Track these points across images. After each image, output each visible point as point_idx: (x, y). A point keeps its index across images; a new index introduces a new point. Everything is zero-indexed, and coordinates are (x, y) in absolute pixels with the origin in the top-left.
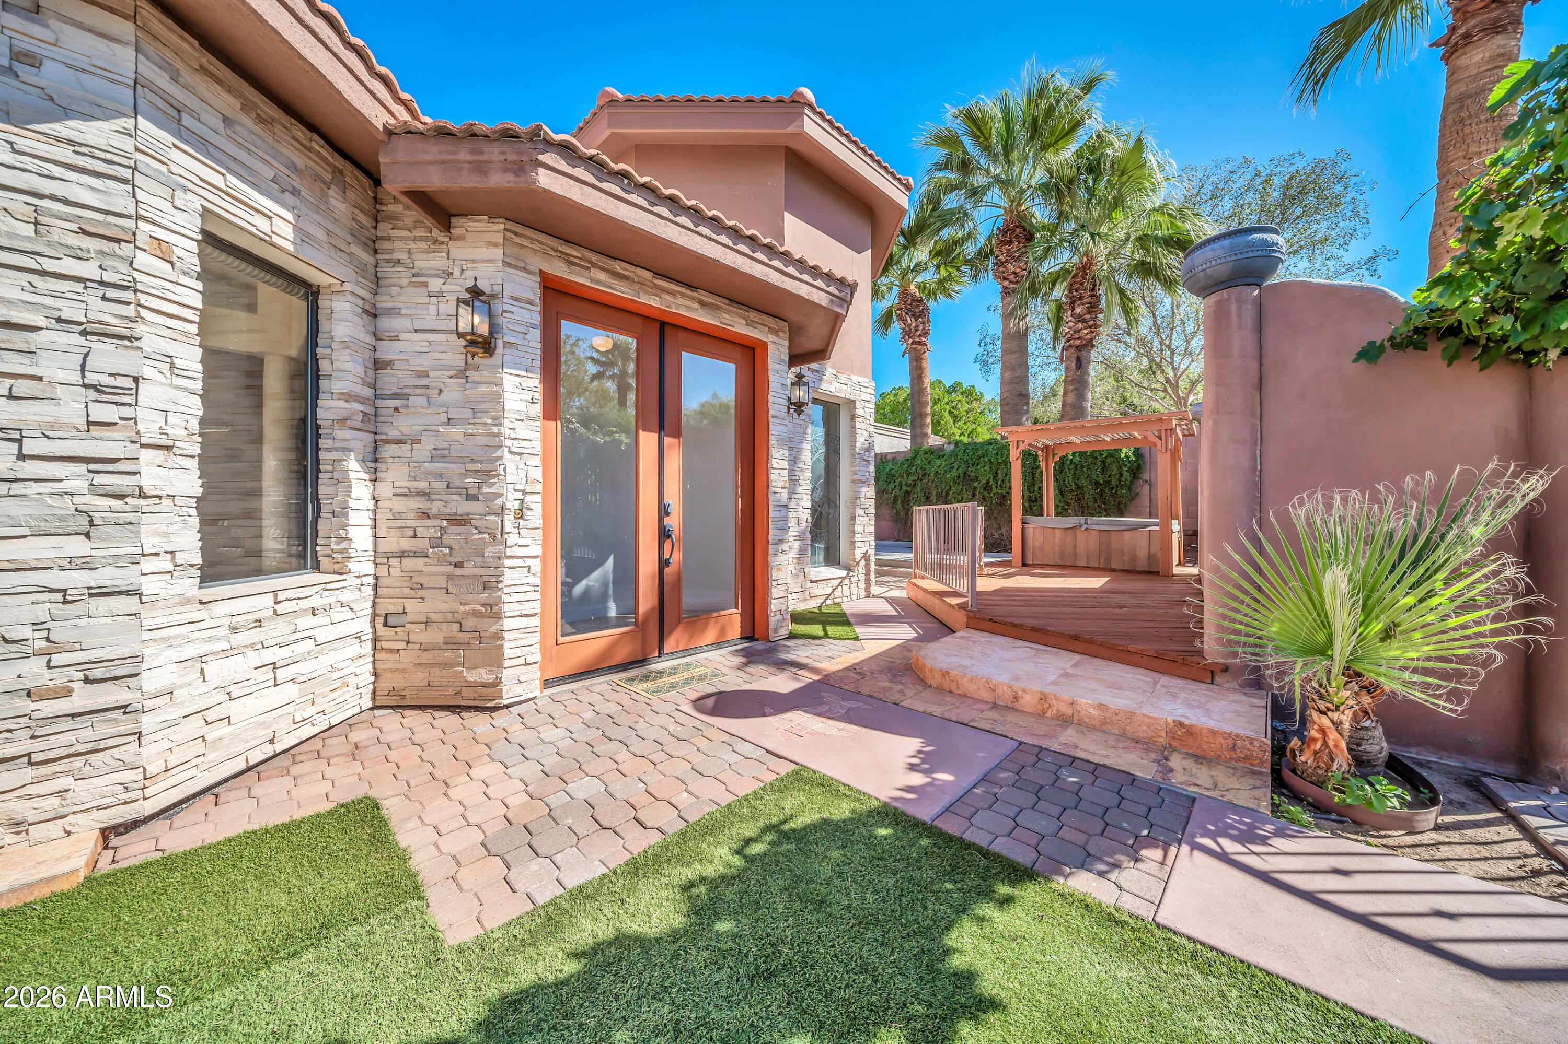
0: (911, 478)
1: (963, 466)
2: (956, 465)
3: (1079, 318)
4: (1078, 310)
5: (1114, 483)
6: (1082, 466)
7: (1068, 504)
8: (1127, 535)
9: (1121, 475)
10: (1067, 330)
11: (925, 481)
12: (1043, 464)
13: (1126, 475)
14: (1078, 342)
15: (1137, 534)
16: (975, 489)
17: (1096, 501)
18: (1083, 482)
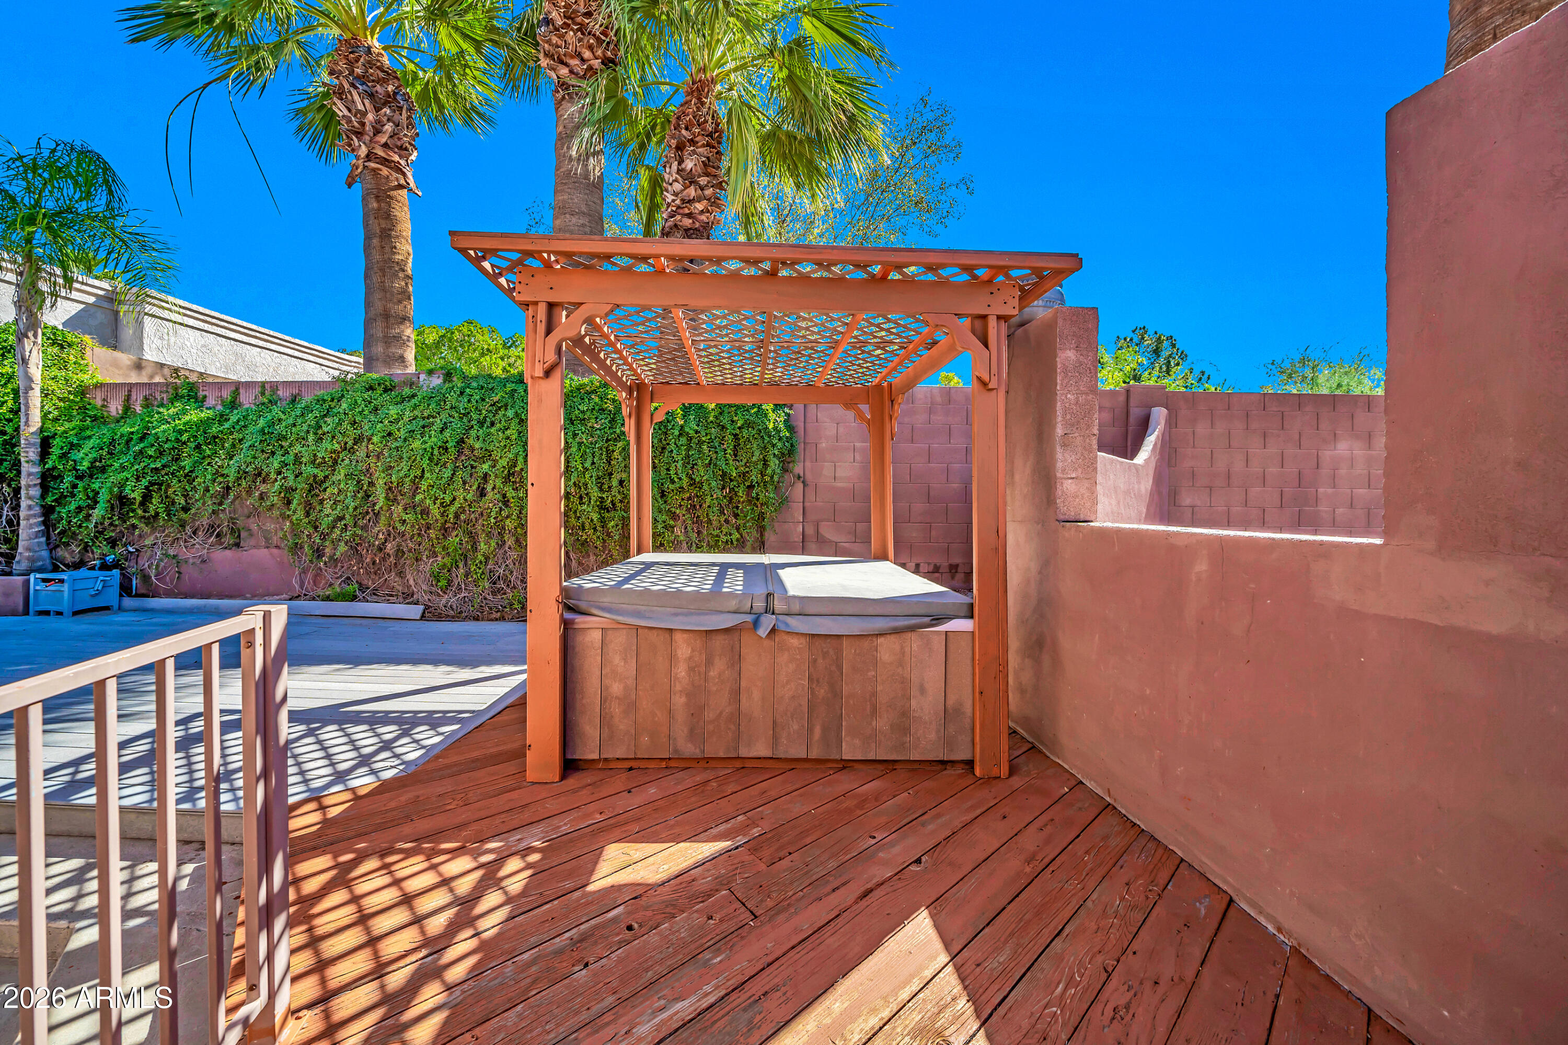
0: (327, 445)
1: (457, 425)
2: (438, 423)
3: (690, 179)
4: (689, 164)
5: (754, 477)
6: (700, 443)
7: (674, 517)
8: (887, 649)
9: (766, 464)
10: (670, 198)
11: (361, 453)
12: (630, 427)
13: (774, 463)
14: (687, 222)
15: (914, 642)
16: (485, 477)
17: (722, 513)
18: (701, 473)
